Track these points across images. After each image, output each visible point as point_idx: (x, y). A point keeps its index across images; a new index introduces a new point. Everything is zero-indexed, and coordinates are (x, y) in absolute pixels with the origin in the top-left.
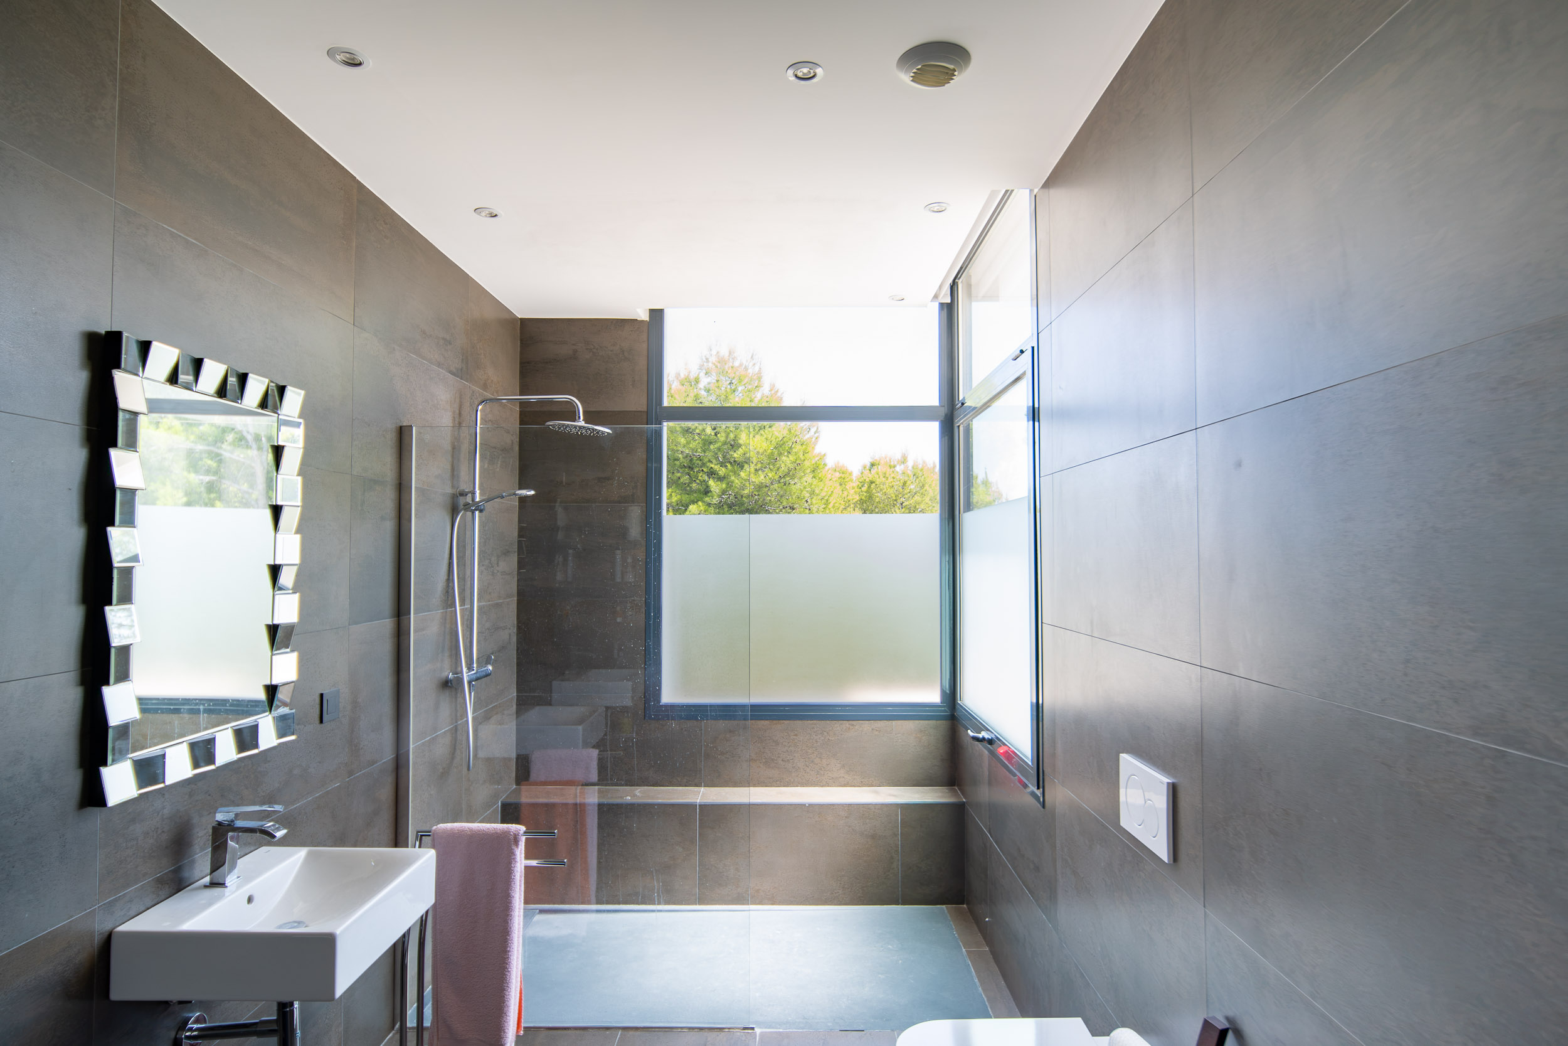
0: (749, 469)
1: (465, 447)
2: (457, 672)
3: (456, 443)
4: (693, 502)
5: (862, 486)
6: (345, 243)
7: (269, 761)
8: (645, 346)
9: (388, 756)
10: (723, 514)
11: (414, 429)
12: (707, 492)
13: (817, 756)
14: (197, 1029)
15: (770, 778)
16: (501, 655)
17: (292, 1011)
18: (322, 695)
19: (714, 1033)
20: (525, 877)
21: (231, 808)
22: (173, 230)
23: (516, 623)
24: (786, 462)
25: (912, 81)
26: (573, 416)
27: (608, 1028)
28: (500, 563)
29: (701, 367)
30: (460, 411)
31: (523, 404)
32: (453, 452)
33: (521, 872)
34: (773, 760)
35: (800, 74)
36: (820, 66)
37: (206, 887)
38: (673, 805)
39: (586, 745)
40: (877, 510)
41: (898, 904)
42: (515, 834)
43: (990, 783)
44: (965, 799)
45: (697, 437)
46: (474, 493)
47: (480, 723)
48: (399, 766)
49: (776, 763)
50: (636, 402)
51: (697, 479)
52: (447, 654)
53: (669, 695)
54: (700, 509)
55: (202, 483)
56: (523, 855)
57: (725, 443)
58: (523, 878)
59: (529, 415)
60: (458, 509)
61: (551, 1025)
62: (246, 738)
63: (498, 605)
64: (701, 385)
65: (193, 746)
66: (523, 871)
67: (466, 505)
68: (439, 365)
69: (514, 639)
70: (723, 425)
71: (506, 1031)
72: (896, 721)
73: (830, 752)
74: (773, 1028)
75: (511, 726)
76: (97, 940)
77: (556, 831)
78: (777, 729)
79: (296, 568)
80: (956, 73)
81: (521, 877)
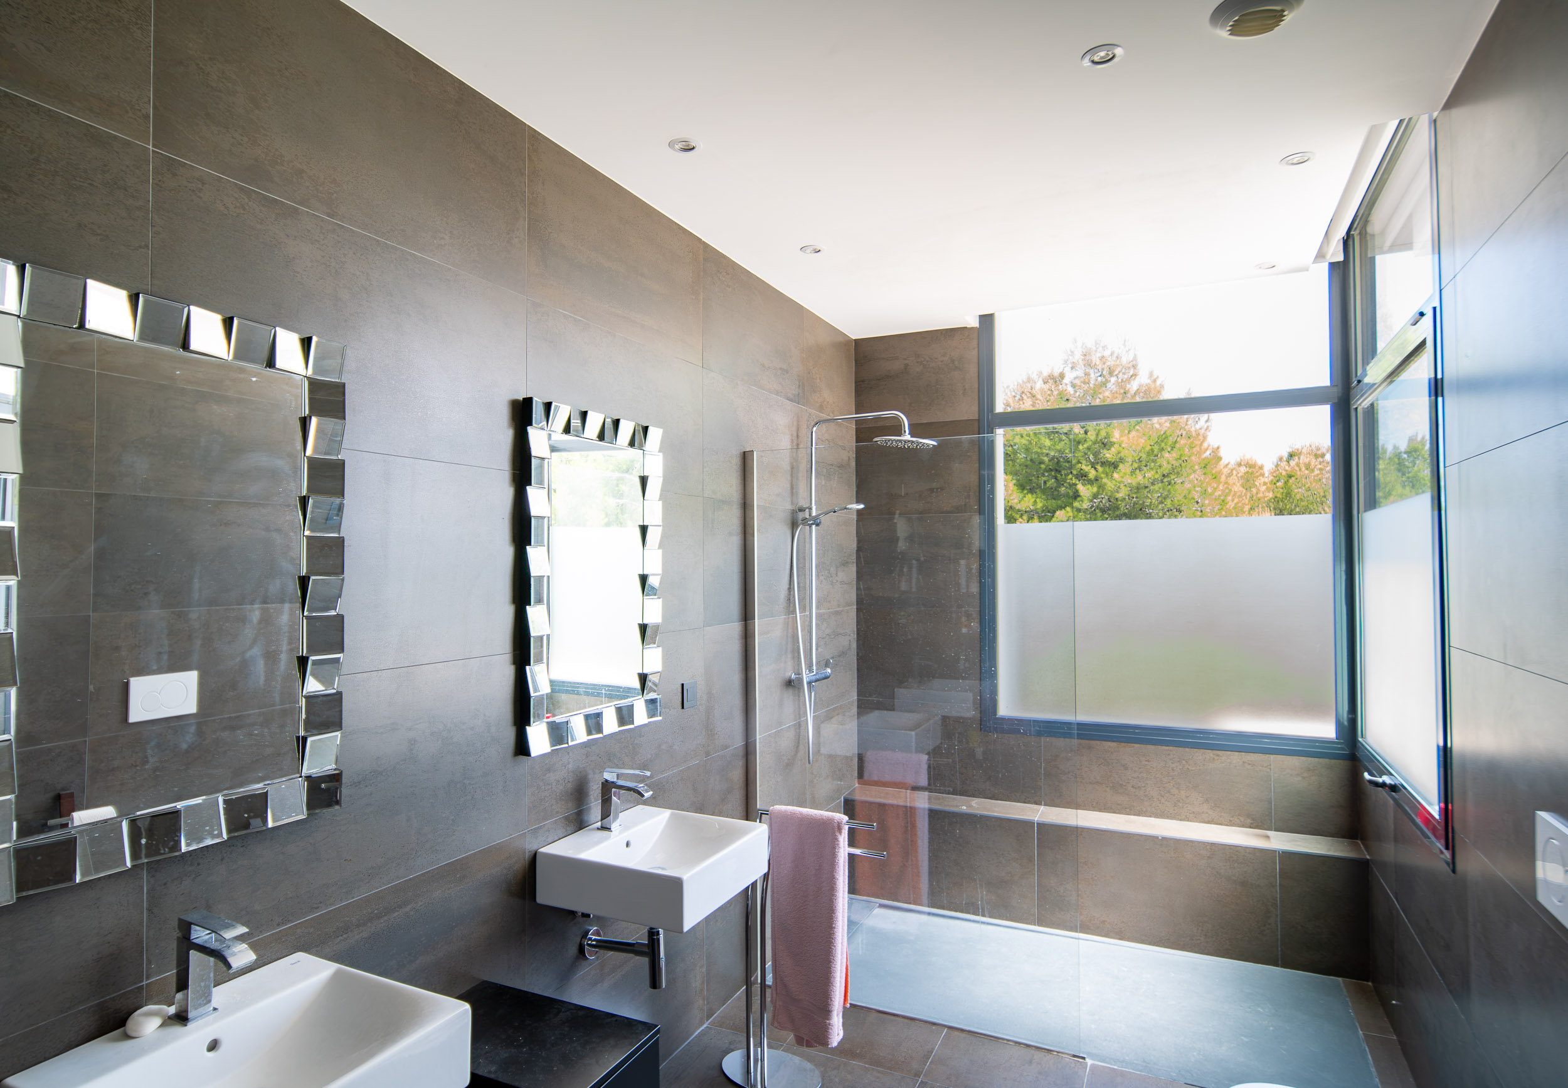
0: (1124, 468)
1: (803, 465)
2: (799, 673)
3: (794, 464)
4: (1061, 508)
5: (1278, 481)
6: (694, 298)
7: (643, 736)
8: (975, 352)
9: (739, 742)
10: (1095, 520)
11: (755, 453)
12: (1076, 496)
13: (1174, 786)
14: (595, 940)
15: (1118, 805)
16: (842, 659)
17: (658, 940)
18: (683, 685)
19: (1042, 1053)
20: (849, 863)
21: (614, 770)
22: (564, 312)
23: (855, 630)
24: (1168, 459)
25: (1230, 34)
26: (898, 431)
27: (934, 1024)
28: (839, 574)
29: (1066, 362)
30: (797, 433)
31: (858, 422)
32: (792, 471)
33: (845, 858)
34: (1121, 785)
35: (1096, 59)
36: (1118, 46)
37: (598, 829)
38: (1009, 820)
39: (919, 750)
40: (1298, 509)
41: (1277, 966)
42: (838, 822)
43: (1396, 840)
44: (1369, 854)
45: (1064, 437)
46: (811, 509)
47: (822, 722)
48: (748, 752)
49: (1125, 789)
50: (966, 410)
51: (1065, 482)
52: (790, 656)
53: (1005, 709)
54: (1068, 515)
55: (618, 506)
56: (847, 843)
57: (1095, 443)
58: (847, 863)
59: (864, 433)
60: (797, 523)
61: (881, 1009)
62: (625, 715)
63: (837, 613)
64: (1067, 380)
65: (587, 717)
66: (847, 857)
67: (804, 519)
68: (777, 393)
69: (854, 645)
70: (1091, 425)
71: (833, 999)
72: (1274, 756)
73: (1190, 783)
74: (1106, 1063)
75: (852, 726)
76: (527, 856)
77: (875, 824)
78: (1126, 753)
79: (659, 577)
80: (1285, 13)
81: (844, 862)
